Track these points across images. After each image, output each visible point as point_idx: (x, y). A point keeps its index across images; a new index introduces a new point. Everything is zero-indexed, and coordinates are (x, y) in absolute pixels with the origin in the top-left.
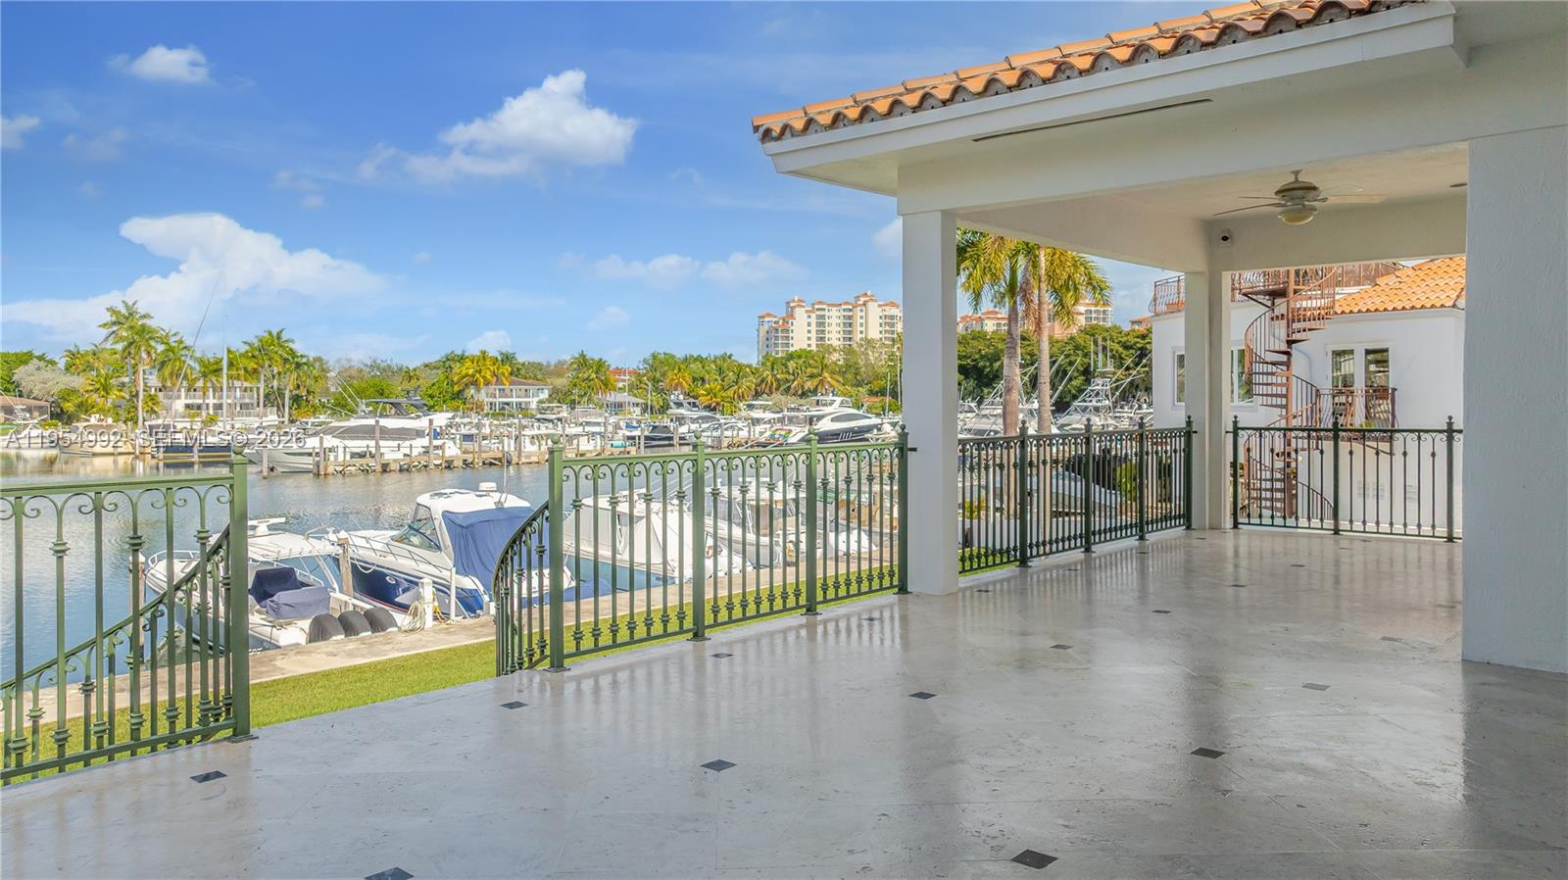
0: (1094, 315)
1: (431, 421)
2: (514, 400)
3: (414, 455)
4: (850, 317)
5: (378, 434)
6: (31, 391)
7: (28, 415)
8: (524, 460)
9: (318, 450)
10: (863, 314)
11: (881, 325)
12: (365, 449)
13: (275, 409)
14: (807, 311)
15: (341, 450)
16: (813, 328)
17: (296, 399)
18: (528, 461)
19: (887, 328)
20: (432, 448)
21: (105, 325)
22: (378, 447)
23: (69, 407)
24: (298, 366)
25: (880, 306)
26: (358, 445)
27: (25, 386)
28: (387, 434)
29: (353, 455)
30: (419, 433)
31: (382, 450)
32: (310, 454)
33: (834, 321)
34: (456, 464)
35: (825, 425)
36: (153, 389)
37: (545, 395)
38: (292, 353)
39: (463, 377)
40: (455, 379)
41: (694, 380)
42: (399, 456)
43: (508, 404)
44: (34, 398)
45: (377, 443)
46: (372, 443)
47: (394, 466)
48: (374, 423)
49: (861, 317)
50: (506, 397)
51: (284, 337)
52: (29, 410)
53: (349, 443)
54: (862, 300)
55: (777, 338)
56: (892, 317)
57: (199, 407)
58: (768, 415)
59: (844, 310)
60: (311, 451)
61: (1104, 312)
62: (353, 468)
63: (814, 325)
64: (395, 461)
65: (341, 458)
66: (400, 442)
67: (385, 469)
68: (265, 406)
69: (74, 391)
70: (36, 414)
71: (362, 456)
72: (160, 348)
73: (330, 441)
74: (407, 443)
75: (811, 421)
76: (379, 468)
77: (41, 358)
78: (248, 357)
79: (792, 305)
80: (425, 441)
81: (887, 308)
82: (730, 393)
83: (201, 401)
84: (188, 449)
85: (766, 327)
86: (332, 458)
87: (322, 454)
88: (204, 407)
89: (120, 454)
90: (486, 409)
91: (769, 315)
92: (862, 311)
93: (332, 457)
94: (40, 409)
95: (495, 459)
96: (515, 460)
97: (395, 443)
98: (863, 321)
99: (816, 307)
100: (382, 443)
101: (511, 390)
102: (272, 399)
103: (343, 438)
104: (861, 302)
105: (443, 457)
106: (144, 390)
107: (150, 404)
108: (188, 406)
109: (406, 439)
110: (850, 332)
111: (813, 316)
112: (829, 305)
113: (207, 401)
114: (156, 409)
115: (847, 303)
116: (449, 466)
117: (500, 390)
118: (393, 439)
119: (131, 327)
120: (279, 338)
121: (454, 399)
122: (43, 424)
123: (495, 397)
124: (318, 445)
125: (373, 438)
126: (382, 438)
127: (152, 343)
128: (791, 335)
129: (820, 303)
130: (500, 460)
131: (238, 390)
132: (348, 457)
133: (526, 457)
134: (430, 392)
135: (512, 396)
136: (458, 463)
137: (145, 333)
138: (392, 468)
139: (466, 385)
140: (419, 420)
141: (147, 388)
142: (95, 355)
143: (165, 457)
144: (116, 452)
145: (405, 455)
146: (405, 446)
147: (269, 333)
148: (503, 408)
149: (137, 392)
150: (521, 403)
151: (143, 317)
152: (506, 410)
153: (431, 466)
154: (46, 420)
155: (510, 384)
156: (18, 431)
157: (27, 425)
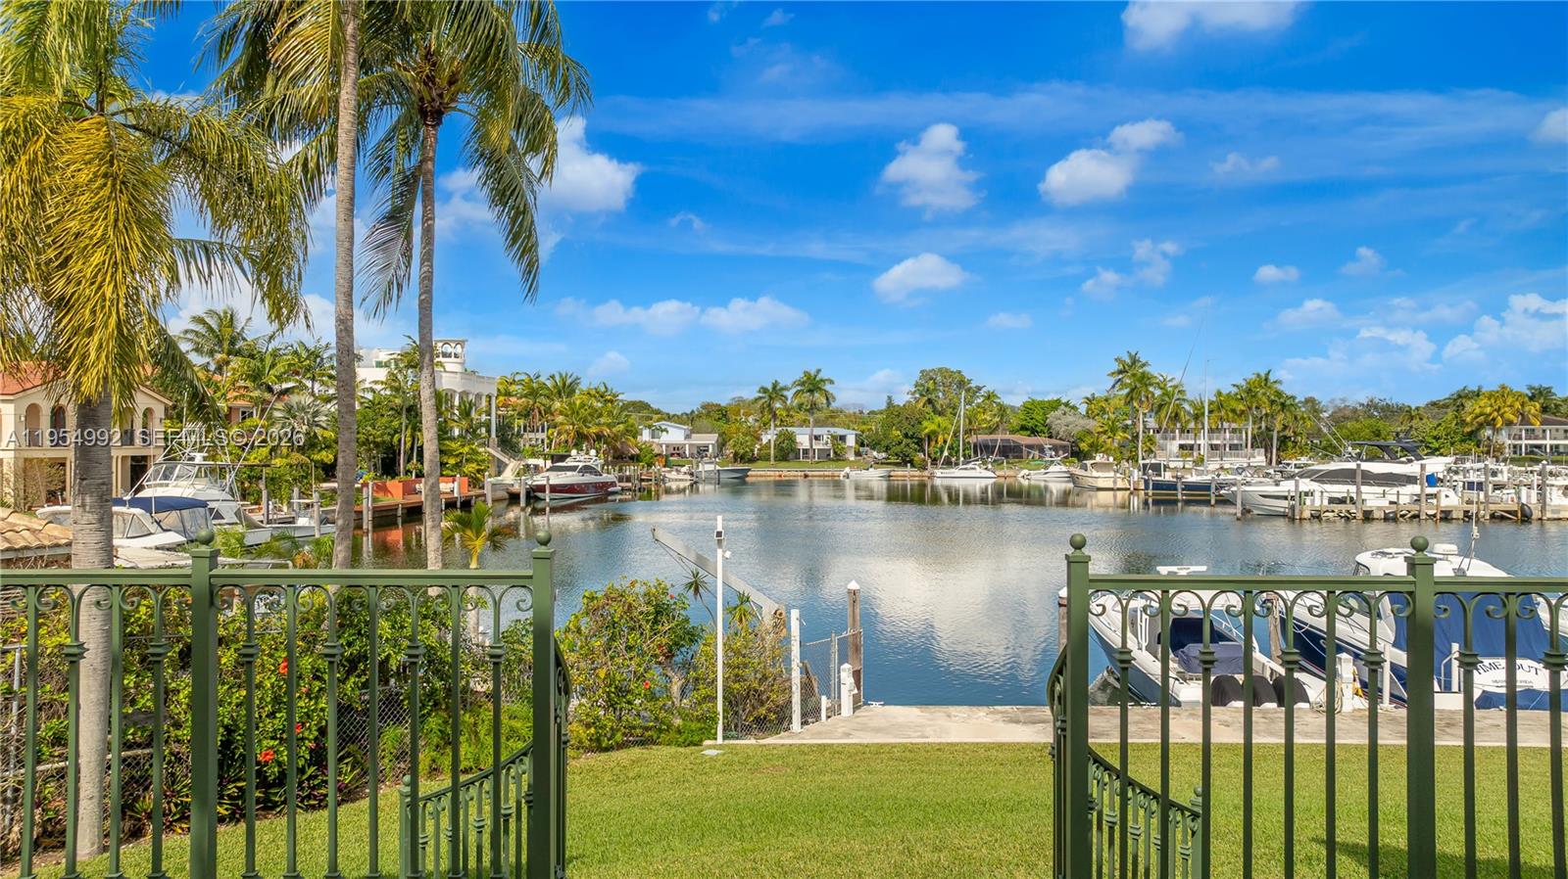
1: (1423, 467)
2: (1548, 442)
3: (1401, 502)
5: (1359, 479)
6: (1058, 433)
7: (1054, 454)
8: (1549, 515)
9: (1293, 494)
12: (1345, 495)
13: (1263, 450)
15: (1317, 495)
17: (1283, 441)
18: (1556, 516)
20: (1424, 497)
21: (1113, 373)
22: (1359, 492)
23: (1084, 446)
24: (1285, 407)
26: (1339, 490)
27: (1055, 428)
28: (1369, 478)
29: (1332, 501)
30: (1410, 480)
31: (1364, 496)
32: (1286, 498)
36: (1152, 431)
38: (1279, 394)
39: (1477, 417)
40: (1468, 419)
42: (1386, 503)
43: (1539, 447)
44: (1061, 439)
45: (1358, 489)
46: (1353, 488)
47: (1378, 514)
48: (1356, 467)
50: (1536, 438)
51: (1272, 378)
52: (1055, 449)
53: (1328, 487)
57: (1191, 447)
60: (1287, 494)
62: (1331, 515)
64: (1379, 508)
65: (1317, 504)
66: (1387, 489)
67: (1368, 517)
68: (1252, 447)
69: (1089, 432)
70: (1061, 452)
71: (1342, 501)
72: (1158, 393)
73: (1306, 485)
74: (1395, 490)
76: (1360, 515)
77: (1067, 404)
78: (1237, 399)
80: (1416, 489)
83: (1192, 442)
84: (1172, 486)
86: (1308, 502)
87: (1297, 498)
88: (1196, 447)
89: (1119, 489)
90: (1508, 452)
93: (1308, 500)
94: (1064, 448)
95: (1508, 513)
96: (1536, 514)
97: (1380, 490)
100: (1364, 488)
101: (1544, 431)
102: (1261, 441)
103: (1323, 482)
105: (1437, 506)
106: (1144, 432)
107: (1148, 444)
108: (1182, 447)
109: (1395, 485)
113: (1198, 442)
114: (1154, 449)
116: (1446, 516)
117: (1527, 430)
118: (1378, 485)
119: (1134, 375)
120: (1266, 380)
121: (1462, 441)
122: (1064, 461)
123: (1520, 438)
124: (1293, 489)
125: (1354, 483)
126: (1363, 484)
127: (1151, 388)
130: (1514, 513)
131: (1227, 431)
132: (1326, 502)
133: (1553, 512)
134: (1435, 433)
135: (1544, 438)
136: (1458, 514)
137: (1145, 380)
138: (1375, 516)
139: (1481, 426)
140: (1409, 465)
141: (1146, 429)
142: (1106, 400)
143: (1153, 494)
144: (1115, 488)
145: (1391, 503)
146: (1392, 492)
147: (1259, 375)
148: (1532, 452)
149: (1138, 434)
150: (1557, 446)
151: (1144, 365)
152: (1535, 454)
153: (1423, 517)
154: (1066, 458)
155: (1542, 424)
156: (1046, 468)
157: (1052, 462)
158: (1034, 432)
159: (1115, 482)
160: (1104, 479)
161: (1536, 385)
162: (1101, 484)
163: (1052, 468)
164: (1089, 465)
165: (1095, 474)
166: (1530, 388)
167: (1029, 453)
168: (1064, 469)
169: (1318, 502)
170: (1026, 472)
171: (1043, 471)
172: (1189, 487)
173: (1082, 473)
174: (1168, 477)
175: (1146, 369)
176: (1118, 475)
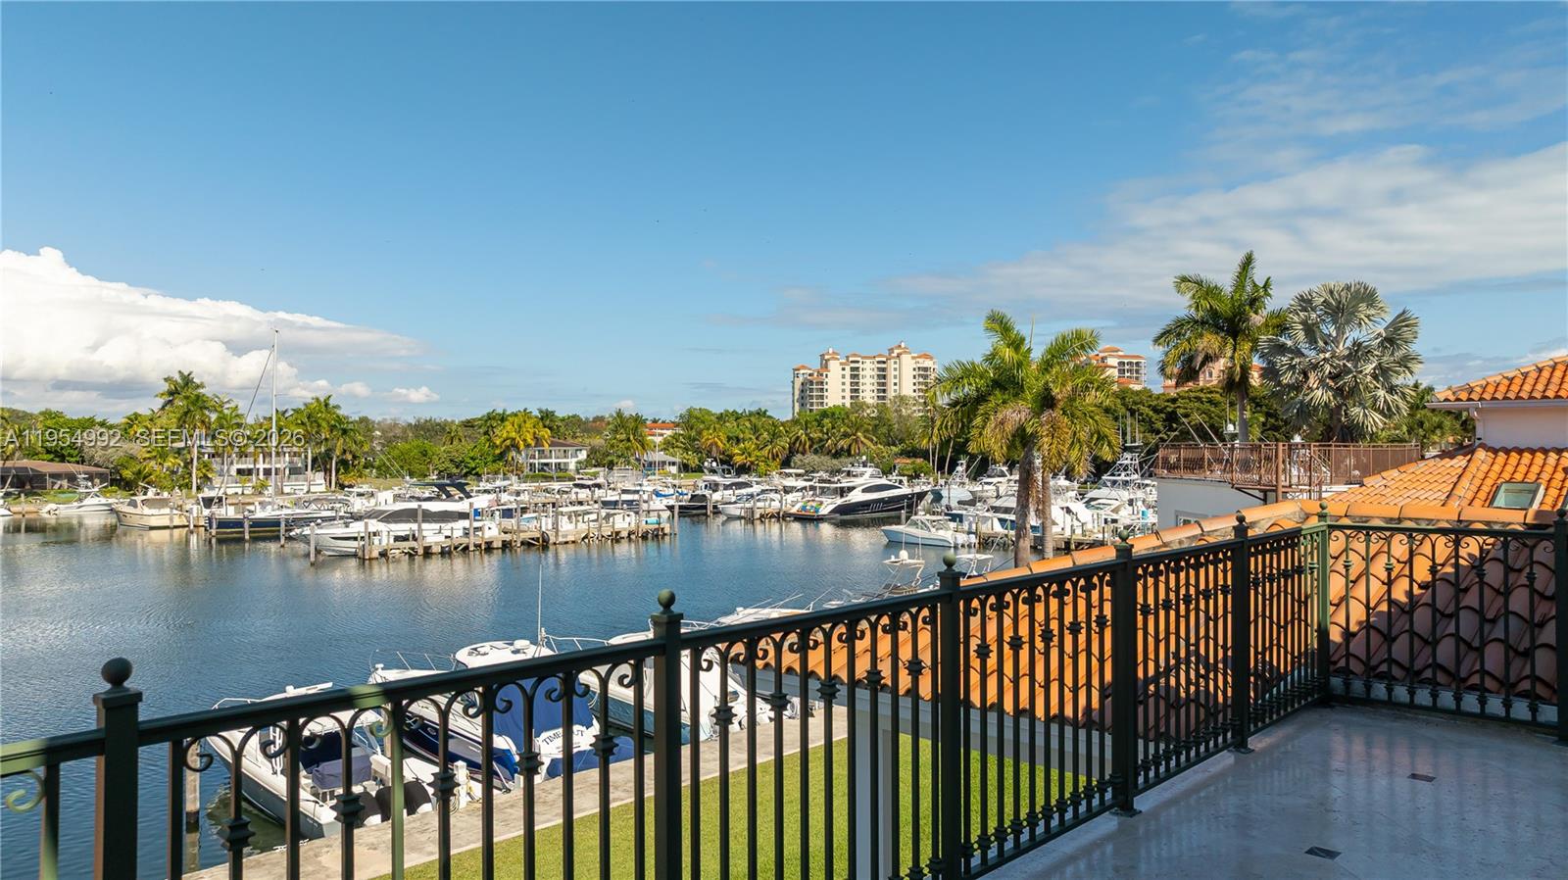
0: (1127, 367)
1: (471, 505)
2: (553, 461)
3: (455, 536)
4: (884, 370)
5: (420, 518)
6: (93, 457)
7: (90, 484)
8: (561, 539)
9: (363, 535)
10: (897, 366)
11: (915, 377)
12: (408, 533)
13: (323, 473)
14: (841, 364)
15: (385, 534)
16: (848, 380)
17: (343, 463)
18: (565, 540)
19: (921, 380)
20: (472, 531)
21: (162, 394)
22: (420, 529)
23: (127, 474)
24: (345, 432)
25: (913, 358)
26: (403, 529)
27: (88, 452)
28: (429, 517)
29: (397, 539)
30: (464, 516)
31: (424, 533)
32: (355, 539)
33: (868, 373)
34: (495, 545)
35: (856, 496)
36: (206, 456)
37: (583, 455)
38: (339, 419)
39: (505, 441)
40: (498, 442)
41: (729, 439)
42: (441, 538)
43: (547, 464)
44: (96, 465)
45: (420, 527)
46: (415, 526)
47: (436, 549)
48: (416, 507)
49: (895, 369)
50: (546, 458)
51: (332, 402)
52: (90, 478)
53: (394, 527)
54: (896, 351)
55: (811, 390)
56: (926, 369)
57: (249, 472)
58: (801, 483)
59: (879, 362)
60: (356, 535)
61: (1137, 364)
62: (397, 551)
63: (848, 377)
64: (437, 543)
65: (384, 543)
66: (443, 525)
67: (428, 553)
68: (312, 470)
69: (132, 457)
70: (97, 481)
71: (405, 539)
72: (214, 417)
73: (374, 525)
74: (450, 525)
75: (842, 492)
76: (421, 551)
77: (102, 424)
78: (297, 424)
79: (827, 357)
80: (466, 523)
81: (920, 360)
82: (765, 452)
83: (252, 466)
84: (238, 524)
85: (801, 379)
86: (376, 542)
87: (367, 538)
88: (254, 472)
89: (176, 527)
90: (527, 471)
91: (804, 367)
92: (895, 363)
93: (376, 540)
94: (101, 476)
95: (533, 539)
96: (552, 539)
97: (436, 526)
98: (897, 373)
99: (851, 359)
100: (425, 526)
101: (551, 451)
102: (320, 463)
103: (388, 522)
104: (895, 355)
105: (482, 538)
106: (199, 458)
107: (204, 471)
108: (240, 472)
109: (449, 522)
110: (884, 384)
111: (848, 368)
112: (863, 358)
113: (257, 466)
114: (210, 476)
115: (880, 356)
116: (489, 548)
117: (539, 451)
118: (436, 522)
119: (187, 398)
120: (326, 405)
121: (494, 461)
122: (103, 492)
123: (535, 458)
124: (363, 530)
125: (416, 521)
126: (424, 521)
127: (207, 412)
128: (825, 387)
129: (855, 355)
130: (537, 540)
131: (287, 455)
132: (392, 540)
133: (563, 536)
134: (472, 454)
135: (551, 458)
136: (497, 544)
137: (200, 403)
138: (434, 551)
139: (508, 448)
140: (461, 503)
141: (201, 454)
142: (151, 420)
143: (217, 533)
144: (171, 525)
145: (446, 537)
146: (447, 527)
147: (317, 399)
148: (542, 470)
149: (192, 460)
150: (559, 464)
151: (198, 387)
152: (545, 471)
153: (472, 548)
154: (106, 487)
155: (550, 446)
156: (81, 500)
157: (88, 494)
158: (59, 455)
159: (171, 520)
160: (159, 516)
161: (544, 409)
162: (154, 522)
163: (88, 501)
164: (139, 502)
165: (147, 511)
166: (541, 411)
167: (54, 484)
168: (103, 501)
169: (385, 541)
170: (53, 506)
171: (75, 504)
172: (257, 524)
173: (131, 510)
174: (229, 512)
175: (201, 391)
176: (175, 512)
